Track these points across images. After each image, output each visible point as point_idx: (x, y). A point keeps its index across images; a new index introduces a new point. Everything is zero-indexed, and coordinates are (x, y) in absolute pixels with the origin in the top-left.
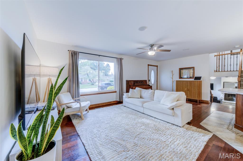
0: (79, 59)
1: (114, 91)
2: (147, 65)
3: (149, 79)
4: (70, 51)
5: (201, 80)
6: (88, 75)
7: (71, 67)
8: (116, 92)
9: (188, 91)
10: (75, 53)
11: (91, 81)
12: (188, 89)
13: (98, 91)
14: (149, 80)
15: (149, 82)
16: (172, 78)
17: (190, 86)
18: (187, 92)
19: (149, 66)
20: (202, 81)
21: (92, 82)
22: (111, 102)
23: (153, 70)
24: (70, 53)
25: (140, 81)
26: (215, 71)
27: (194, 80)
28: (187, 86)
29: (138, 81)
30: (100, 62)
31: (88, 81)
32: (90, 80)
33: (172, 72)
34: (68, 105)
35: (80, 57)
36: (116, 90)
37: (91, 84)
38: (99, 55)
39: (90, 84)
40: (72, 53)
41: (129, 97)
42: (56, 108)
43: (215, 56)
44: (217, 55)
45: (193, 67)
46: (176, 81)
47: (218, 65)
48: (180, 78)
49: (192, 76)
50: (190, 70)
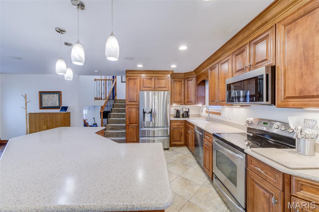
12: (47, 127)
16: (26, 109)
17: (50, 122)
26: (95, 98)
28: (47, 122)
33: (25, 97)
43: (95, 80)
44: (97, 80)
45: (59, 92)
46: (30, 114)
47: (98, 92)
48: (42, 108)
49: (57, 105)
50: (56, 95)
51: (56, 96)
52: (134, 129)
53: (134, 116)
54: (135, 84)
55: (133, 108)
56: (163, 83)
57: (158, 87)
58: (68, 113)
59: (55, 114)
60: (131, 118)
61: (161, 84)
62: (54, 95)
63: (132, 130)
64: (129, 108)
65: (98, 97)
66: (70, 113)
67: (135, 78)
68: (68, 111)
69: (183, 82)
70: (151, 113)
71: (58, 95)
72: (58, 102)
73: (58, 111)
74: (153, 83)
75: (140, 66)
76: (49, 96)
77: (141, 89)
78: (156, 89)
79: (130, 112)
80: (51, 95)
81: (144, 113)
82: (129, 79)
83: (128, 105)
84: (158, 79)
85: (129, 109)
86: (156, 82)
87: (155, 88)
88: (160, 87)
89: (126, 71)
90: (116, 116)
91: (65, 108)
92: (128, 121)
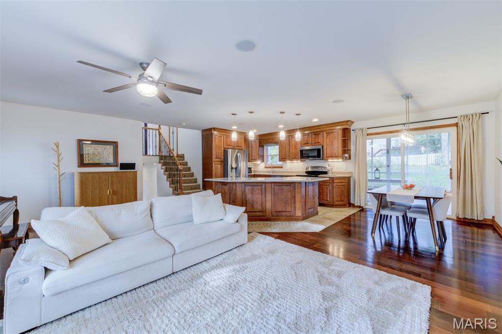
5: (136, 170)
9: (114, 194)
12: (113, 191)
16: (58, 166)
18: (112, 198)
20: (136, 172)
27: (119, 170)
28: (112, 184)
33: (57, 147)
45: (113, 142)
49: (111, 160)
51: (110, 149)
55: (219, 164)
56: (240, 142)
57: (236, 146)
62: (105, 146)
64: (215, 164)
67: (220, 135)
71: (112, 147)
72: (111, 156)
76: (96, 148)
77: (225, 147)
78: (234, 148)
80: (101, 146)
81: (232, 169)
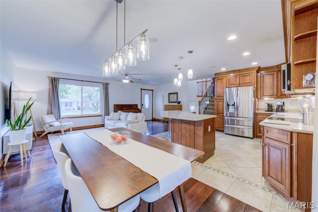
0: (60, 85)
1: (100, 115)
2: (140, 89)
3: (142, 103)
4: (50, 77)
6: (90, 98)
7: (51, 92)
8: (101, 116)
10: (55, 79)
11: (94, 106)
13: (81, 115)
14: (143, 105)
15: (142, 106)
16: (163, 103)
19: (142, 90)
21: (96, 107)
22: (96, 125)
23: (147, 95)
24: (49, 79)
25: (129, 105)
26: (197, 96)
29: (127, 105)
30: (83, 87)
31: (91, 106)
32: (93, 104)
33: (163, 97)
34: (51, 124)
35: (60, 82)
36: (102, 114)
37: (95, 110)
38: (82, 81)
39: (93, 110)
40: (51, 80)
41: (109, 119)
42: (33, 125)
43: (198, 83)
44: (199, 82)
45: (177, 93)
46: (165, 105)
47: (199, 91)
48: (169, 102)
49: (176, 100)
50: (175, 95)
52: (221, 118)
53: (221, 108)
54: (222, 83)
55: (220, 101)
56: (248, 79)
57: (243, 83)
58: (181, 105)
59: (175, 105)
60: (219, 109)
61: (246, 80)
63: (220, 119)
64: (217, 101)
65: (199, 95)
66: (182, 105)
67: (222, 78)
68: (181, 104)
69: (275, 75)
70: (234, 105)
73: (176, 104)
74: (238, 80)
75: (223, 69)
76: (172, 96)
77: (227, 86)
78: (241, 85)
79: (218, 105)
81: (228, 105)
82: (217, 80)
83: (216, 99)
84: (243, 76)
85: (217, 103)
86: (241, 79)
87: (239, 84)
88: (245, 82)
89: (215, 74)
90: (211, 109)
91: (179, 103)
92: (217, 112)
